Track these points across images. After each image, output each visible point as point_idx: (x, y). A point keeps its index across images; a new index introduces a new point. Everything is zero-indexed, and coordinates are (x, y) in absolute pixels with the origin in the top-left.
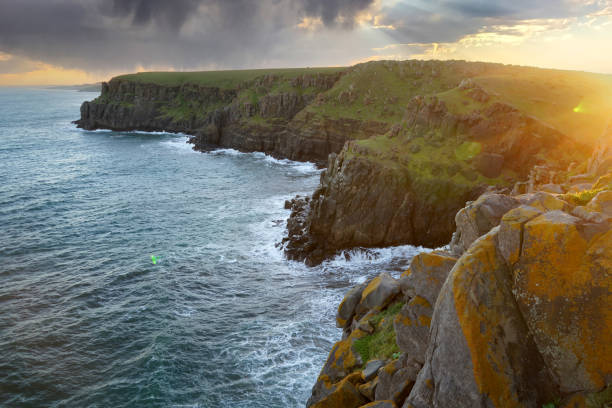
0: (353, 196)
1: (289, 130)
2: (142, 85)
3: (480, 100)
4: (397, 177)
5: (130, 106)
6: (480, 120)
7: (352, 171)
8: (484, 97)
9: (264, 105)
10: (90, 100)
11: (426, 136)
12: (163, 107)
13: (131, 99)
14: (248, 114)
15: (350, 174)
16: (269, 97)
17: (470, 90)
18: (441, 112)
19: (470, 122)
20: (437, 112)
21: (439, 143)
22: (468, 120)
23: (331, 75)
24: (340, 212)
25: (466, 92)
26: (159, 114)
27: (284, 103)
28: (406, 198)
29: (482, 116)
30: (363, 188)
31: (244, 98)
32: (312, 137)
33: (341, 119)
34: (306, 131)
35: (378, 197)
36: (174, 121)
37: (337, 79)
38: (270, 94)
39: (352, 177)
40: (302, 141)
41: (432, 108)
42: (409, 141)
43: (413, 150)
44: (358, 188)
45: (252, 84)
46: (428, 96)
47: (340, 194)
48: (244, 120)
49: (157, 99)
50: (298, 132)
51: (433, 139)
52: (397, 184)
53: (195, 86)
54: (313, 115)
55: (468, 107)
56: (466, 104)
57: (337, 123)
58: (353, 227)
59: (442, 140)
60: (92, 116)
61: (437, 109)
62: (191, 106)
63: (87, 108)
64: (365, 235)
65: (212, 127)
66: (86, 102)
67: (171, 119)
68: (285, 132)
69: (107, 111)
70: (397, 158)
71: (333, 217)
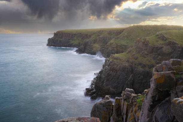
0: (111, 74)
1: (105, 48)
2: (65, 33)
3: (163, 40)
4: (127, 68)
5: (61, 39)
6: (162, 47)
7: (111, 65)
8: (165, 39)
9: (98, 40)
10: (50, 38)
11: (141, 53)
12: (71, 40)
13: (62, 38)
14: (93, 43)
15: (110, 67)
16: (100, 37)
17: (159, 36)
18: (147, 44)
19: (158, 48)
20: (146, 44)
21: (146, 56)
22: (157, 47)
23: (121, 30)
24: (105, 81)
25: (158, 37)
26: (69, 42)
27: (105, 39)
28: (131, 76)
29: (163, 46)
30: (114, 72)
31: (93, 38)
32: (111, 51)
33: (121, 45)
34: (110, 48)
35: (119, 76)
36: (73, 44)
37: (123, 31)
38: (100, 36)
39: (111, 68)
40: (108, 52)
41: (144, 43)
42: (134, 55)
43: (135, 58)
44: (112, 72)
45: (95, 33)
46: (143, 38)
47: (106, 74)
48: (92, 44)
49: (69, 37)
50: (107, 49)
51: (143, 54)
52: (127, 71)
53: (81, 34)
54: (113, 43)
55: (158, 42)
56: (157, 41)
57: (120, 46)
58: (109, 86)
59: (147, 55)
60: (51, 42)
61: (146, 43)
62: (79, 40)
63: (49, 40)
64: (114, 90)
65: (82, 46)
66: (49, 38)
67: (73, 43)
68: (104, 48)
69: (55, 41)
70: (129, 61)
71: (103, 82)
